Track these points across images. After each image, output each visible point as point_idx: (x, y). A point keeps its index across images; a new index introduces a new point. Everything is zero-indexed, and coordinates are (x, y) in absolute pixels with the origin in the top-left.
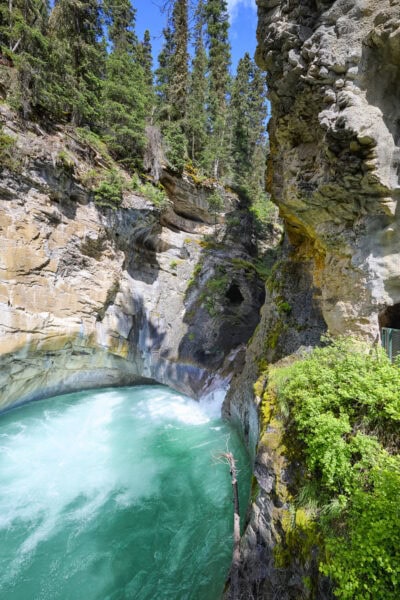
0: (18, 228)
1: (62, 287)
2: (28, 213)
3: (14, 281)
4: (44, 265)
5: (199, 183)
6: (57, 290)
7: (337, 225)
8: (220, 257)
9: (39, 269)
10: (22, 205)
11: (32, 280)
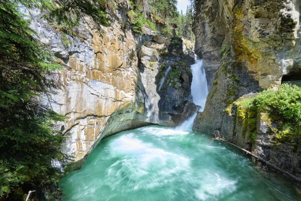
0: (112, 44)
1: (127, 77)
2: (115, 35)
3: (111, 74)
4: (121, 65)
5: (157, 21)
6: (125, 78)
7: (270, 48)
8: (173, 61)
9: (120, 67)
10: (112, 30)
11: (118, 73)
